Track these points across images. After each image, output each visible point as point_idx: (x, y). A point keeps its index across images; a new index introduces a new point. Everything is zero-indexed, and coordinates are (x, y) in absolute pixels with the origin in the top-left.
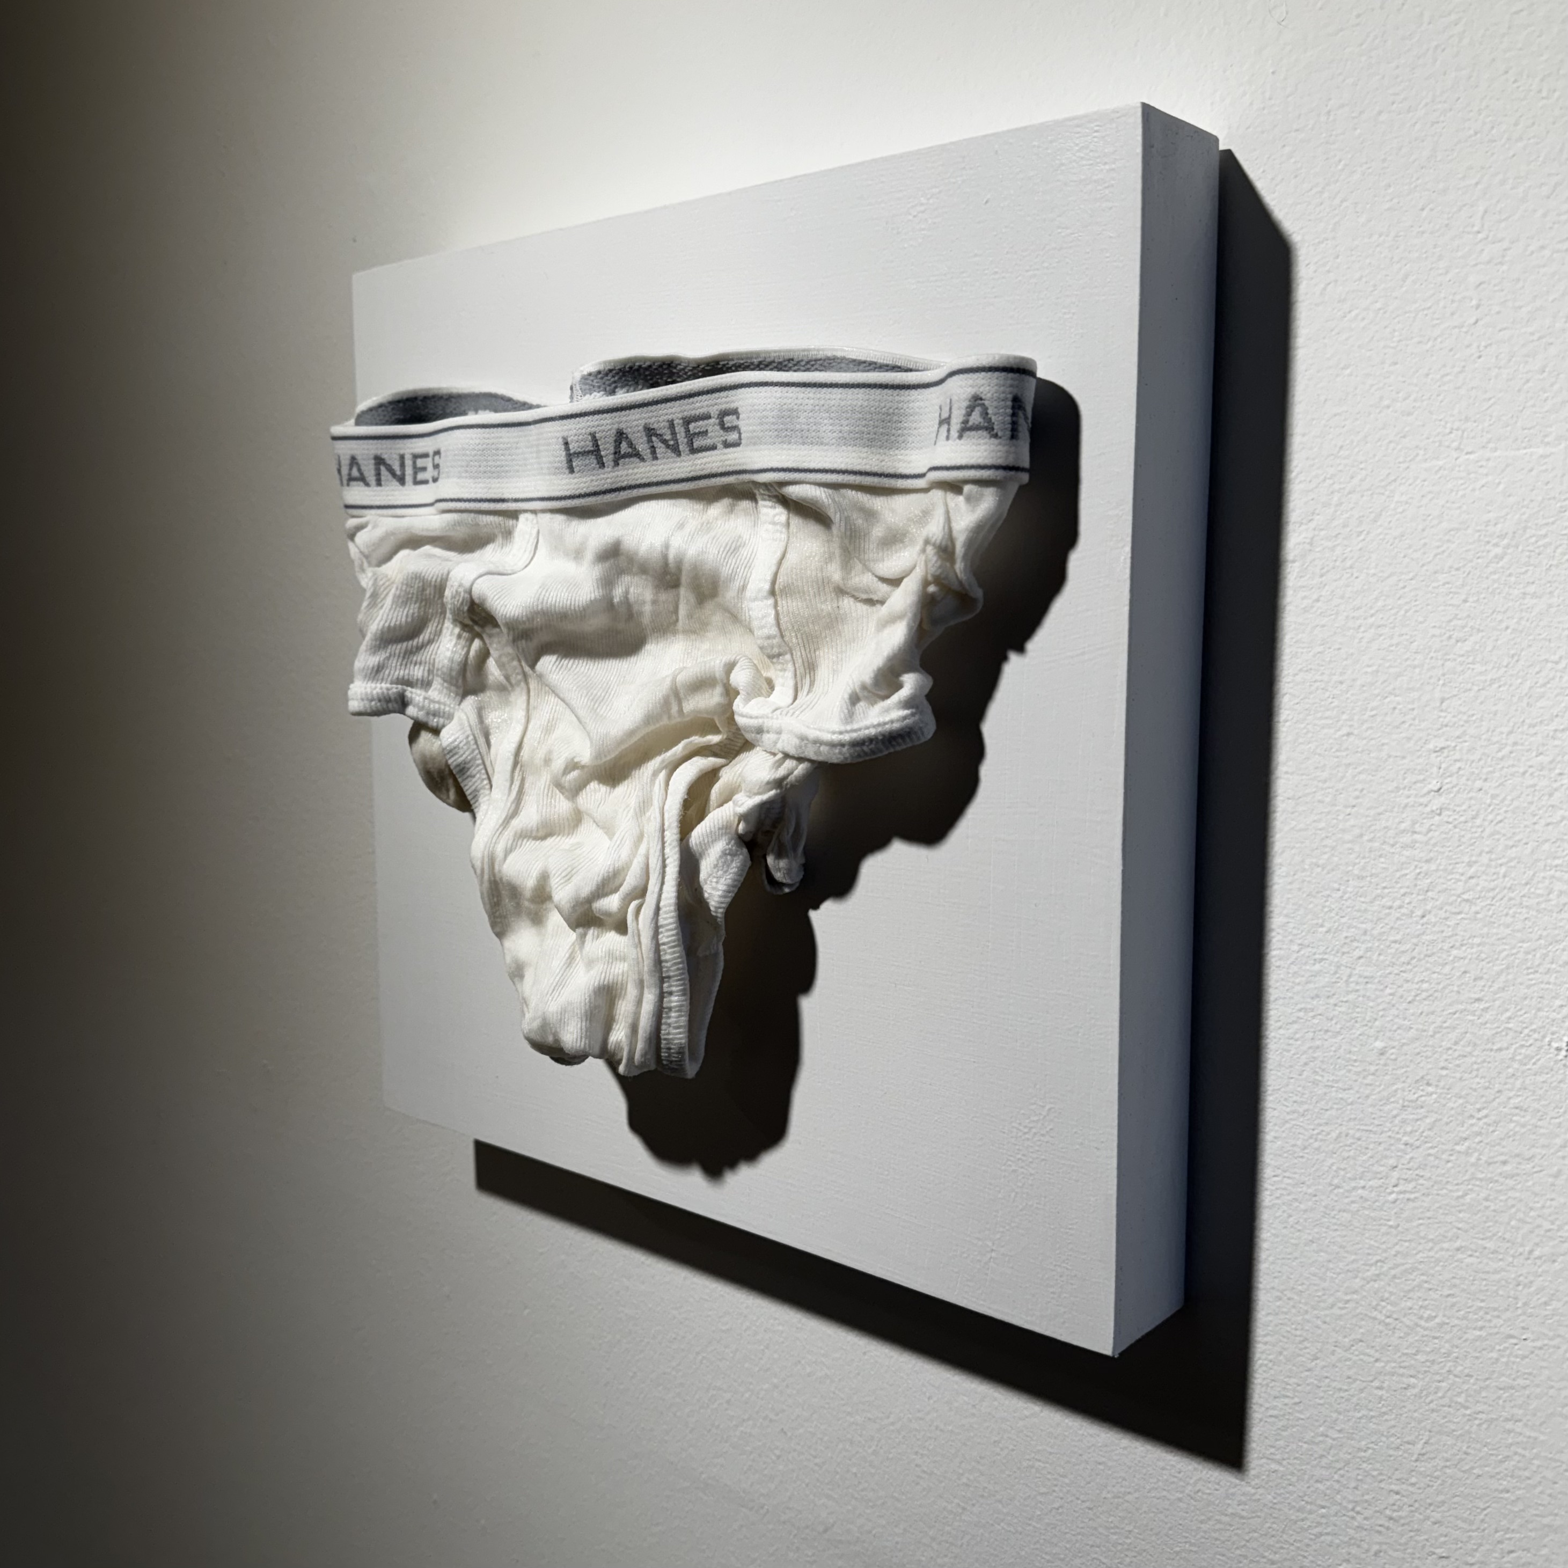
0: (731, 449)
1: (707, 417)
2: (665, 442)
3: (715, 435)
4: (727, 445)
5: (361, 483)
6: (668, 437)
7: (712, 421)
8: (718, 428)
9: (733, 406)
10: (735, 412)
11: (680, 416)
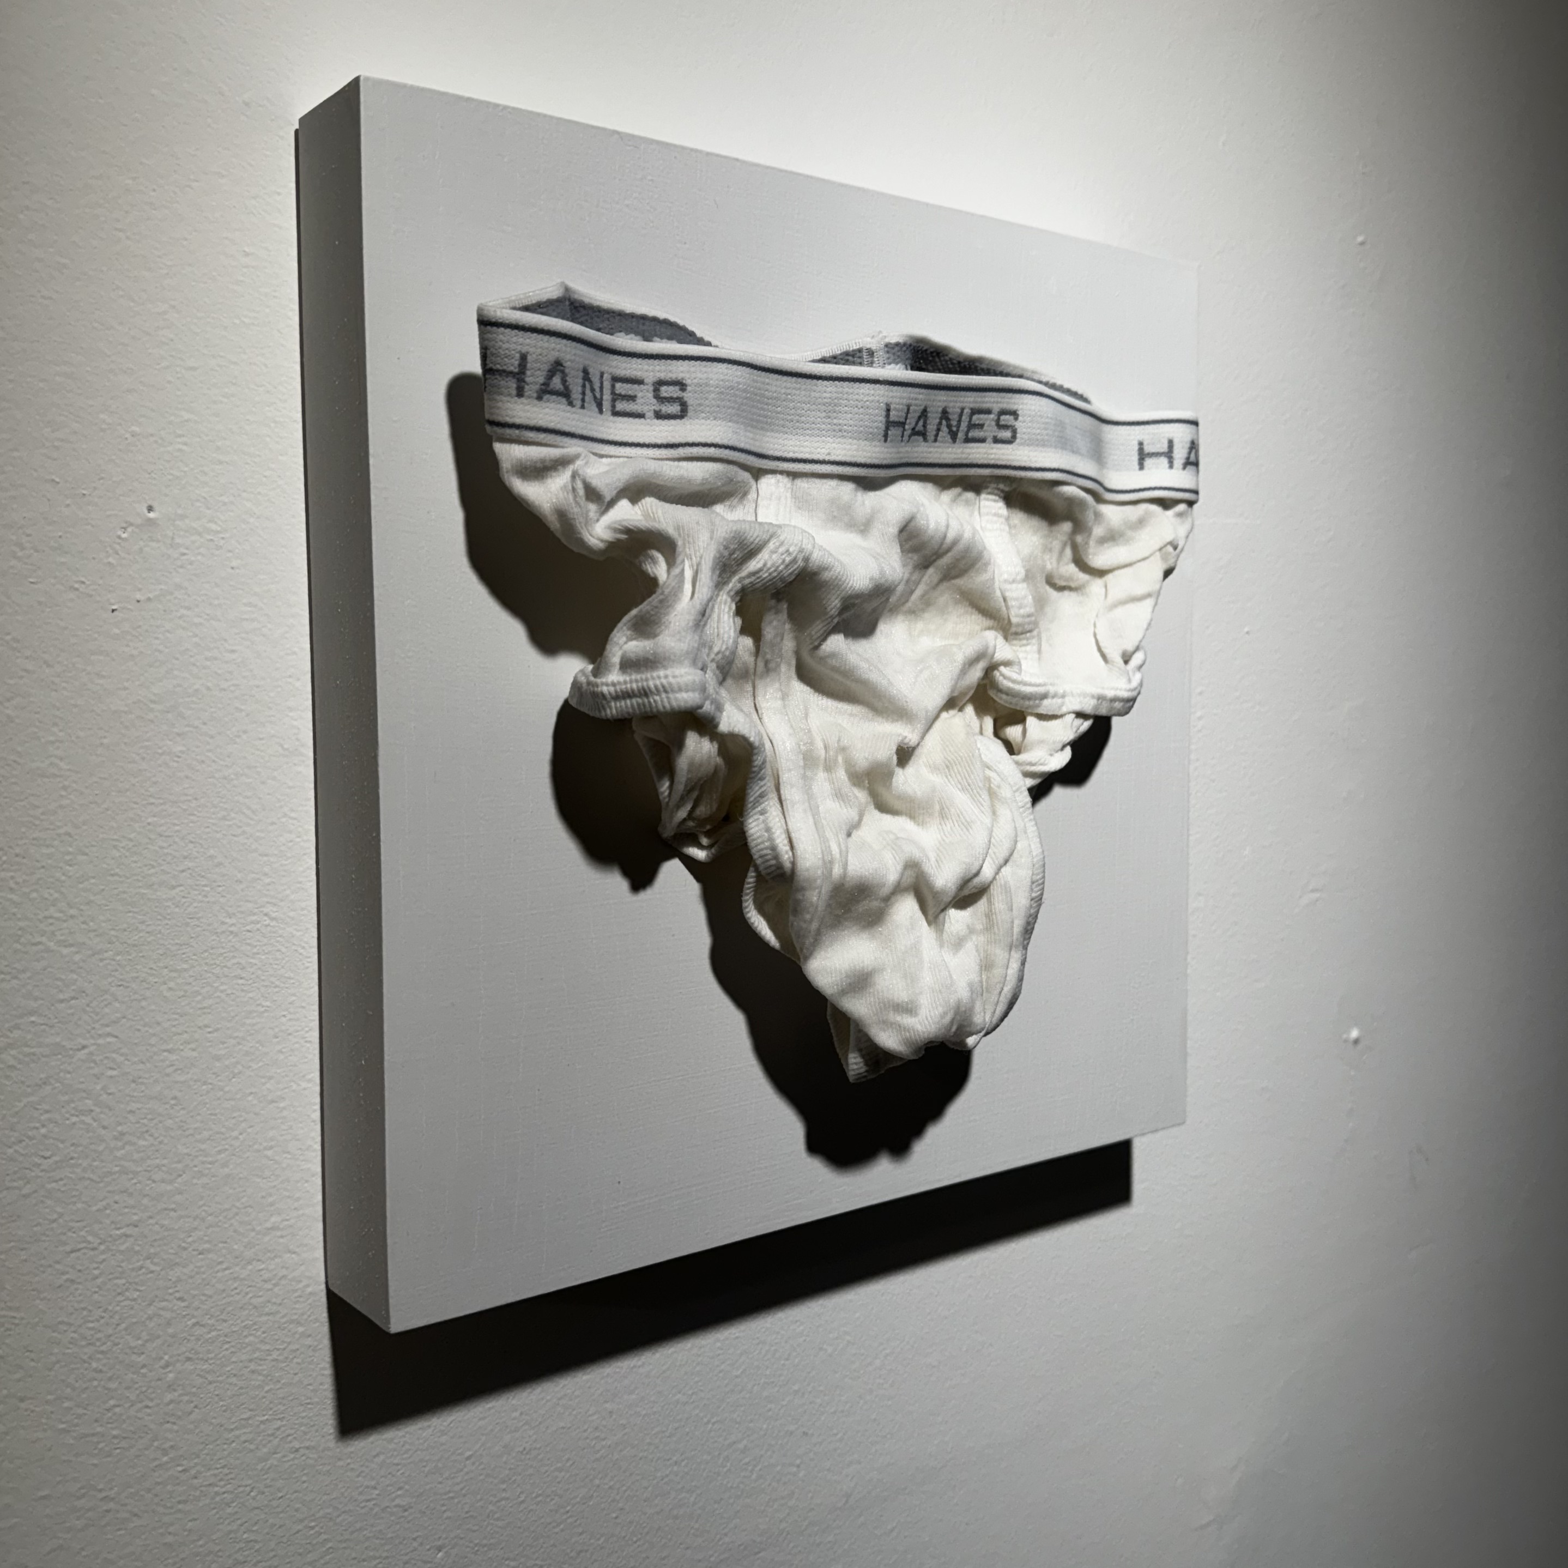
0: (999, 446)
1: (988, 412)
2: (949, 426)
3: (990, 430)
4: (996, 440)
5: (564, 400)
6: (954, 423)
7: (992, 416)
8: (993, 423)
9: (1014, 407)
10: (1014, 414)
11: (972, 406)
